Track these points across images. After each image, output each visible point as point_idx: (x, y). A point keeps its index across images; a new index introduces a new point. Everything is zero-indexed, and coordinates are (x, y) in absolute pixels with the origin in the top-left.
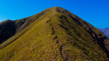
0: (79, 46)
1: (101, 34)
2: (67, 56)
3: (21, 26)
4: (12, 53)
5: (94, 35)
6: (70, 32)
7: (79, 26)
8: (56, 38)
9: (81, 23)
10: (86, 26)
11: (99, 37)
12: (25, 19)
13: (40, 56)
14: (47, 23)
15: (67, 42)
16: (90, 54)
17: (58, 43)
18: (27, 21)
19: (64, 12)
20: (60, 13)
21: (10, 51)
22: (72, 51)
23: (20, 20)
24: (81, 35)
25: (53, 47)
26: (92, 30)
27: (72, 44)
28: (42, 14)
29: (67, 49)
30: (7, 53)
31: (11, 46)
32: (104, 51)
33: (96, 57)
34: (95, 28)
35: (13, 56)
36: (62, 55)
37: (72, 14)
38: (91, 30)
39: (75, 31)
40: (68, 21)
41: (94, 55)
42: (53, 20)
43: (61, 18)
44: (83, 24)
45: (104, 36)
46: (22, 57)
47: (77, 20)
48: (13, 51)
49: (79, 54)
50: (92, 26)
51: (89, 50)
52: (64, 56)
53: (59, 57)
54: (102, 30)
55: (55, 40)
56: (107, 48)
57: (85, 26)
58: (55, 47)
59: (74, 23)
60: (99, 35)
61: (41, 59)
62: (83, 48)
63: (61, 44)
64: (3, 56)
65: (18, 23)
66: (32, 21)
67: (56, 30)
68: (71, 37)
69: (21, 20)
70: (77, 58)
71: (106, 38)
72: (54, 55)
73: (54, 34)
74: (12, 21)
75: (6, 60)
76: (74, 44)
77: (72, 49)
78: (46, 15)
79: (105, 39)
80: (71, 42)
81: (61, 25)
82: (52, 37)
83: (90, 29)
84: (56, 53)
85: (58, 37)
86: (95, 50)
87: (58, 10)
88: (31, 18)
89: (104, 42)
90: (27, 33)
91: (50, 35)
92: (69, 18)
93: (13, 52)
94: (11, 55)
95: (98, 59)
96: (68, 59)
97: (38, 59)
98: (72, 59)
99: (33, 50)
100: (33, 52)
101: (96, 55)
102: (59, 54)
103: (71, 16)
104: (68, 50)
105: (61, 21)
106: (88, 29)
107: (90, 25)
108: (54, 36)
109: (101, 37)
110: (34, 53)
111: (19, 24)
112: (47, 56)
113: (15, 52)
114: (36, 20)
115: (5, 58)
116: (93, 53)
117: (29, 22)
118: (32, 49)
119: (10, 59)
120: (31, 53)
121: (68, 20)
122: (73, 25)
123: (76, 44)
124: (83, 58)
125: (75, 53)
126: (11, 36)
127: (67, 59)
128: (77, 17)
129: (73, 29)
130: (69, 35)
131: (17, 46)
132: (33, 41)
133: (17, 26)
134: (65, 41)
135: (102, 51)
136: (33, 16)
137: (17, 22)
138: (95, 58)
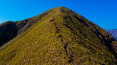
0: (85, 45)
1: (109, 36)
2: (72, 53)
3: (22, 27)
4: (13, 53)
5: (101, 36)
6: (75, 32)
7: (85, 27)
8: (60, 36)
9: (87, 23)
10: (93, 27)
11: (106, 38)
12: (26, 21)
13: (44, 55)
14: (50, 22)
15: (72, 40)
16: (97, 53)
17: (62, 41)
18: (28, 22)
19: (68, 12)
20: (65, 13)
21: (11, 51)
22: (77, 49)
23: (21, 21)
24: (87, 36)
25: (57, 45)
26: (99, 31)
27: (78, 42)
28: (45, 14)
29: (72, 46)
30: (7, 54)
31: (12, 47)
32: (112, 53)
33: (104, 56)
34: (102, 29)
35: (14, 56)
36: (67, 52)
37: (77, 14)
38: (97, 32)
39: (80, 32)
40: (73, 22)
41: (101, 54)
42: (56, 19)
43: (65, 18)
44: (89, 24)
45: (112, 38)
46: (24, 57)
47: (82, 21)
48: (14, 51)
49: (85, 52)
50: (99, 27)
51: (96, 49)
52: (70, 53)
53: (64, 54)
54: (109, 31)
55: (59, 39)
56: (115, 50)
57: (91, 27)
58: (59, 45)
59: (80, 23)
60: (106, 36)
61: (44, 57)
62: (89, 47)
63: (65, 42)
64: (4, 57)
65: (20, 24)
66: (35, 22)
67: (60, 29)
68: (76, 36)
69: (23, 21)
70: (83, 55)
71: (113, 39)
72: (58, 52)
73: (58, 33)
74: (13, 22)
75: (6, 60)
76: (79, 43)
77: (78, 47)
78: (50, 16)
79: (113, 41)
80: (76, 40)
81: (65, 25)
82: (56, 36)
83: (97, 30)
84: (60, 51)
85: (62, 36)
86: (102, 51)
87: (62, 10)
88: (34, 19)
89: (111, 44)
90: (29, 33)
91: (54, 34)
92: (74, 18)
93: (15, 53)
94: (12, 55)
95: (106, 58)
96: (74, 56)
97: (41, 58)
98: (77, 56)
99: (36, 49)
100: (35, 51)
101: (103, 55)
102: (64, 51)
103: (76, 16)
104: (73, 48)
105: (65, 21)
106: (94, 30)
107: (97, 26)
108: (58, 34)
109: (109, 38)
110: (37, 52)
111: (20, 26)
112: (51, 54)
113: (16, 53)
114: (39, 21)
115: (6, 58)
116: (100, 53)
117: (31, 23)
118: (34, 48)
119: (11, 59)
120: (34, 52)
121: (73, 20)
122: (79, 26)
123: (82, 43)
124: (90, 55)
125: (81, 50)
126: (12, 39)
127: (72, 57)
128: (83, 18)
129: (78, 30)
130: (74, 34)
131: (19, 46)
132: (35, 40)
133: (18, 28)
134: (70, 39)
135: (110, 52)
136: (35, 17)
137: (18, 23)
138: (102, 58)
